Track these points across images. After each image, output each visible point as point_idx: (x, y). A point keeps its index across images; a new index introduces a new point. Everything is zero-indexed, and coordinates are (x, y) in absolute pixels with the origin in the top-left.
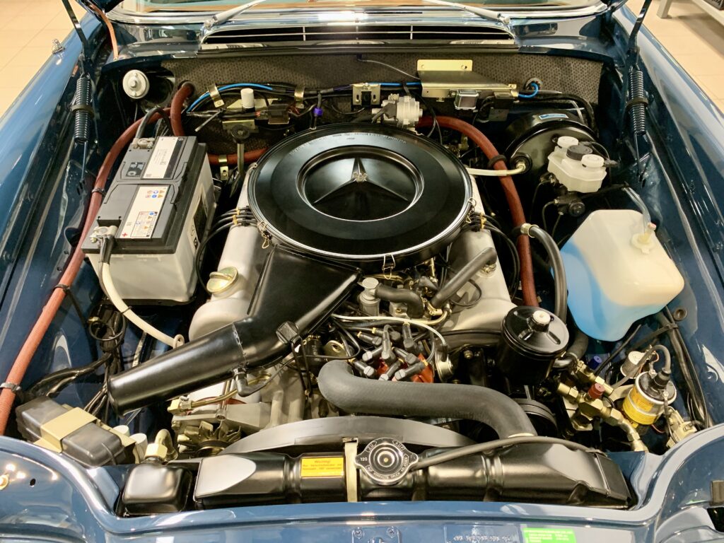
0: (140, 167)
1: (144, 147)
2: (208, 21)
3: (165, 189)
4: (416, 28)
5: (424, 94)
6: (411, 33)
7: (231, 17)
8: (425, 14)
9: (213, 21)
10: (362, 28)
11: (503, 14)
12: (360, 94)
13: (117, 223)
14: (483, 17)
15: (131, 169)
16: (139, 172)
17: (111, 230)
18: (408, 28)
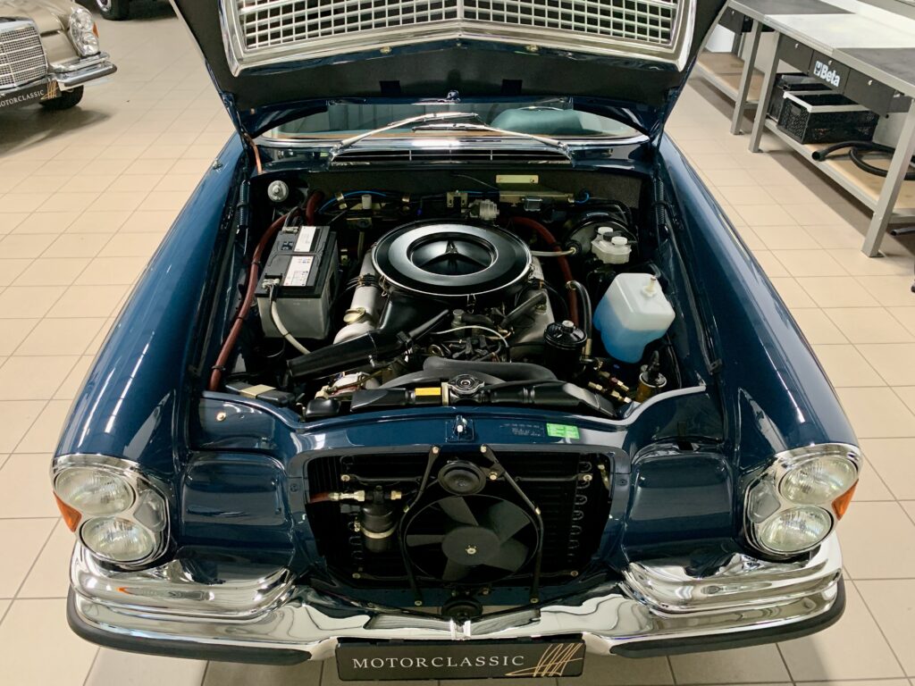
0: (291, 244)
1: (291, 232)
2: (336, 146)
3: (311, 258)
4: (495, 152)
5: (501, 200)
6: (491, 156)
7: (354, 142)
8: (503, 142)
9: (340, 145)
10: (454, 152)
11: (562, 142)
12: (452, 199)
13: (280, 277)
14: (547, 144)
15: (284, 246)
16: (291, 248)
17: (276, 281)
18: (488, 152)
